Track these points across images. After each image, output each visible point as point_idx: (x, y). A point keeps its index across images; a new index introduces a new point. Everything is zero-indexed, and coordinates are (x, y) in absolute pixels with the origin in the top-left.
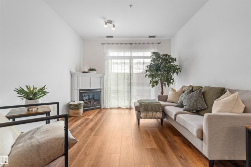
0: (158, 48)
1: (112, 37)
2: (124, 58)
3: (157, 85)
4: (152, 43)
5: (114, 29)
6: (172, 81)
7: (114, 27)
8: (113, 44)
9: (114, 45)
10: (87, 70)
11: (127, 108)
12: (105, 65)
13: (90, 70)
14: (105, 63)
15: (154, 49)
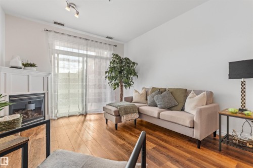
0: (114, 50)
1: (63, 25)
2: (79, 55)
3: (118, 87)
4: (109, 44)
5: (76, 16)
6: (132, 83)
7: (78, 14)
8: (63, 34)
9: (65, 37)
10: (20, 65)
11: (82, 115)
12: (51, 61)
13: (26, 65)
14: (51, 58)
15: (110, 50)
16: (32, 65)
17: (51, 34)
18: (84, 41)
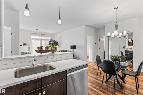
1: (34, 31)
9: (35, 34)
12: (30, 42)
13: (24, 44)
14: (30, 41)
15: (50, 37)
16: (26, 44)
17: (31, 34)
18: (41, 35)
